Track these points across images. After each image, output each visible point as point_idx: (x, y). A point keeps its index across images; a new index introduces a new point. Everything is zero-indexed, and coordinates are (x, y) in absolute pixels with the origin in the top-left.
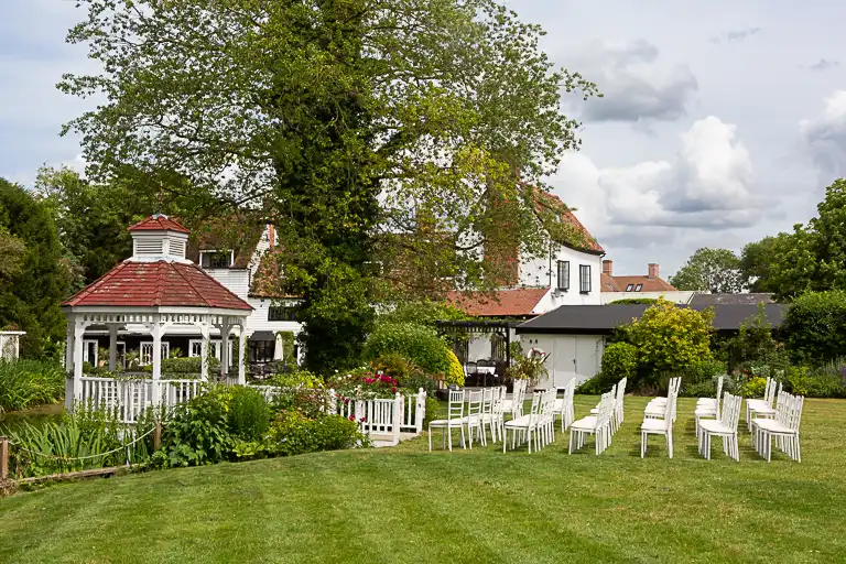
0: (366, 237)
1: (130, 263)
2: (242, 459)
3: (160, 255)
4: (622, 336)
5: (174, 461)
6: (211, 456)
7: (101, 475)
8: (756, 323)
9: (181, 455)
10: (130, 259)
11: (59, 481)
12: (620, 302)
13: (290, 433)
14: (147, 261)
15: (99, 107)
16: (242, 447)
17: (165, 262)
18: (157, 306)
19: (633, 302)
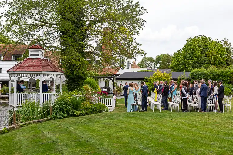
0: (84, 52)
1: (29, 58)
2: (78, 116)
3: (38, 56)
4: (147, 80)
5: (59, 117)
6: (69, 115)
7: (39, 122)
8: (182, 77)
9: (60, 115)
10: (28, 57)
11: (29, 124)
12: (141, 71)
13: (88, 108)
14: (34, 58)
15: (6, 11)
16: (76, 112)
17: (40, 58)
18: (42, 71)
19: (144, 71)
